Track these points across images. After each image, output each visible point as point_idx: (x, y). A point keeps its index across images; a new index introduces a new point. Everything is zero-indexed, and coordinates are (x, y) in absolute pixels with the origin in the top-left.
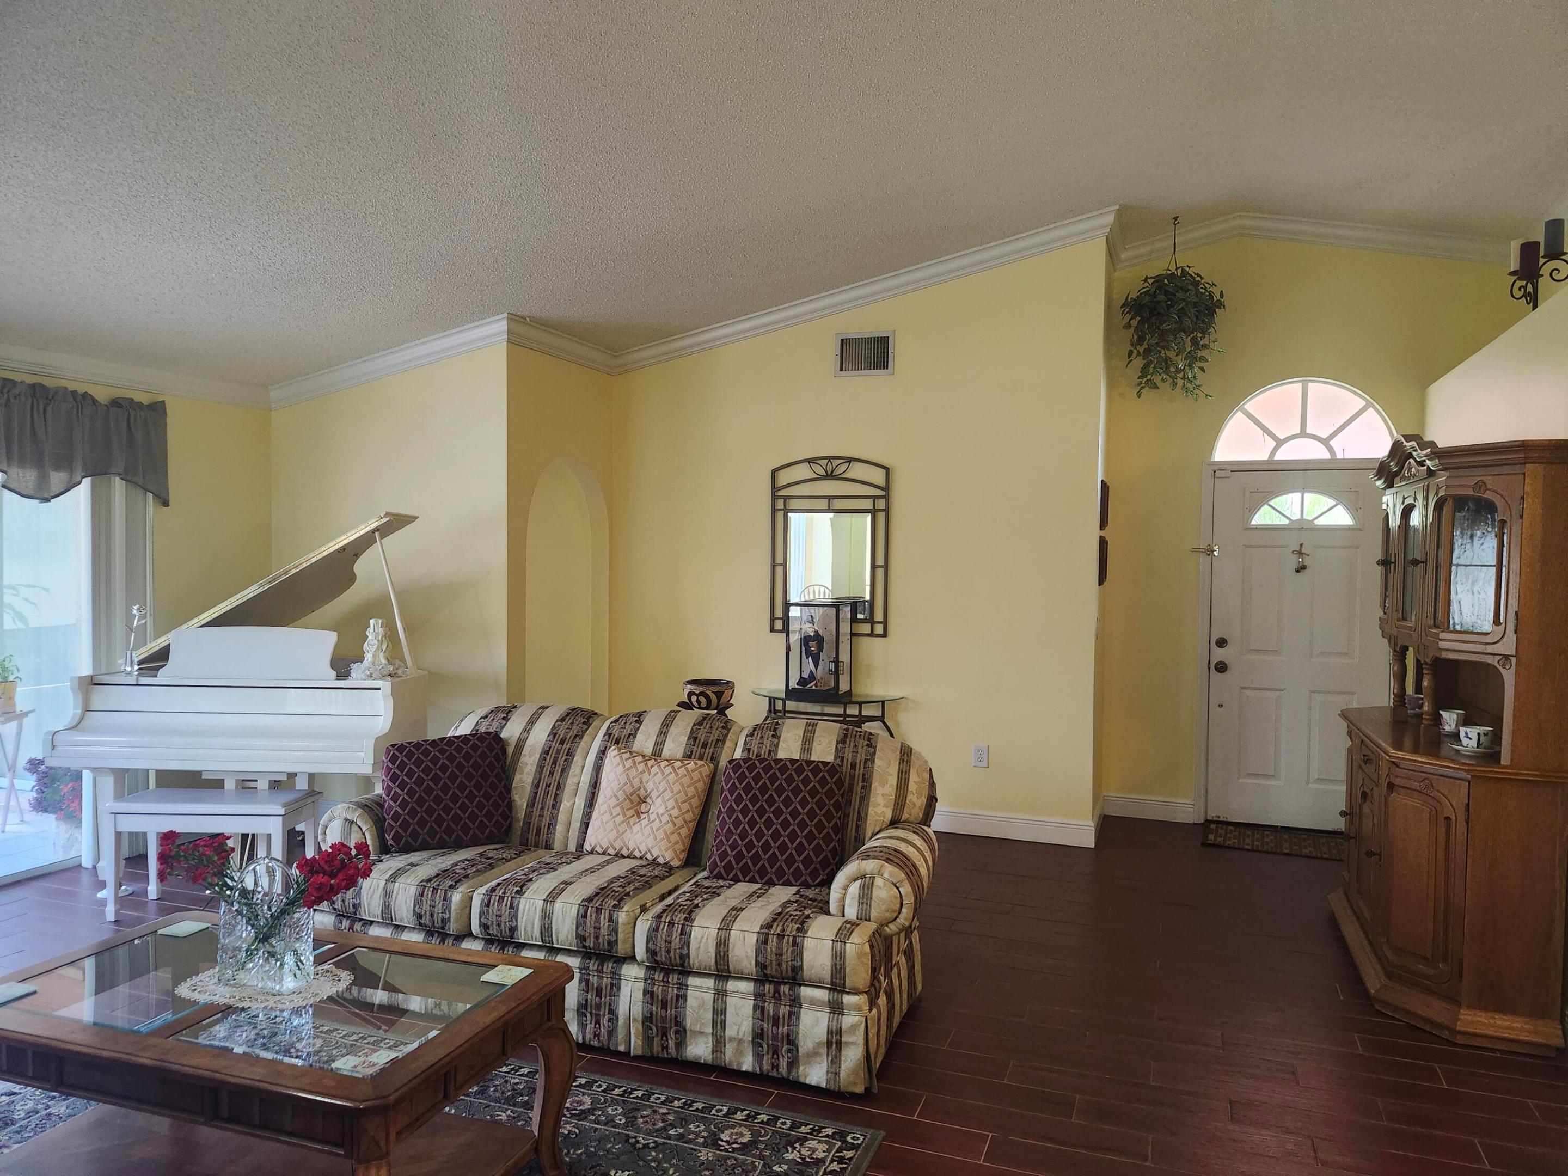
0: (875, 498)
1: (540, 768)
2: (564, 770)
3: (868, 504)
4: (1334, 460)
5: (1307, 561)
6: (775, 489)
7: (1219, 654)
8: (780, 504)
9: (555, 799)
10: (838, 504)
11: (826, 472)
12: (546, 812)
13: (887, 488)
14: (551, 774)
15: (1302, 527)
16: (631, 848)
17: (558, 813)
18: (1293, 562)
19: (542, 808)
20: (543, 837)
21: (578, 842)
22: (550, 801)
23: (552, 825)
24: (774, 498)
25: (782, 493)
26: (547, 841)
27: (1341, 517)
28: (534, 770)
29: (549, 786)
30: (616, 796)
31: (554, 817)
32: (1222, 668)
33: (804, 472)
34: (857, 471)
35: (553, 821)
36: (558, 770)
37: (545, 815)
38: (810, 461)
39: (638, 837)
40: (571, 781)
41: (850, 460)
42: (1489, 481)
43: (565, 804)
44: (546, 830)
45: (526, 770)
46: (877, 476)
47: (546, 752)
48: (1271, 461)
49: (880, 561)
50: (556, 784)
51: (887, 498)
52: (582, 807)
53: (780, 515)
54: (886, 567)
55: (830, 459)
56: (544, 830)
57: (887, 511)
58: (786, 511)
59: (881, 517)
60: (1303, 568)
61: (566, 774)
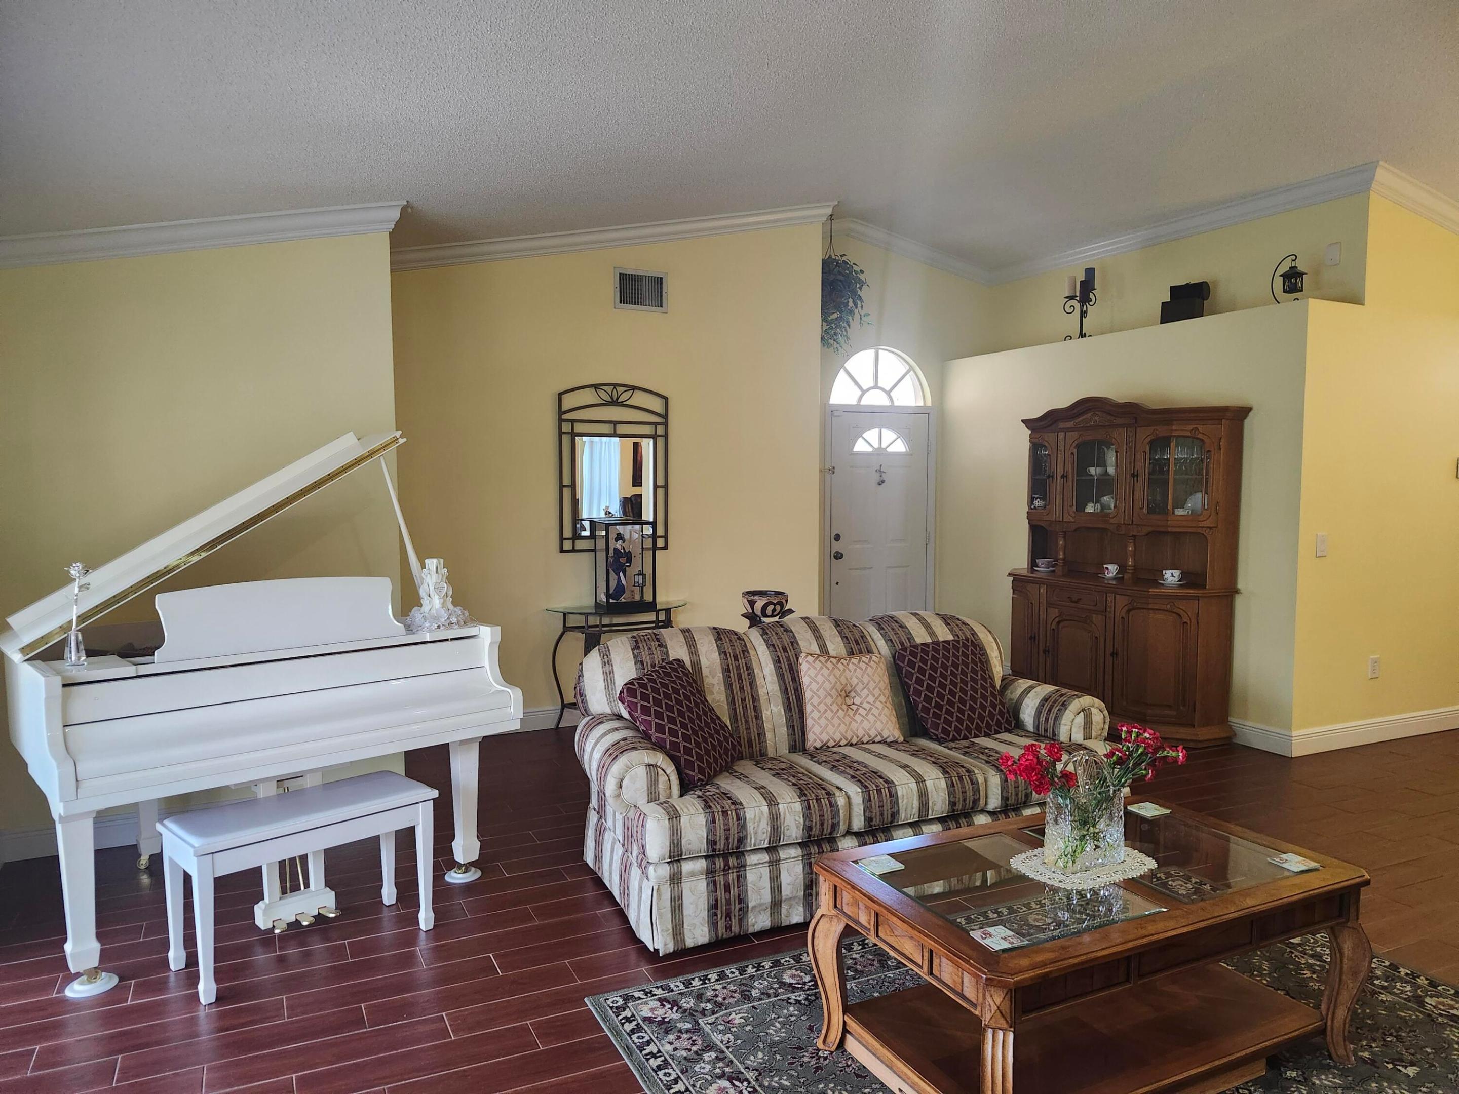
0: (656, 424)
1: (729, 686)
2: (752, 683)
3: (648, 430)
4: (892, 406)
5: (884, 477)
6: (561, 412)
7: (837, 546)
8: (566, 427)
9: (755, 711)
10: (622, 429)
11: (612, 398)
12: (751, 724)
13: (665, 416)
14: (742, 689)
15: (880, 452)
16: (860, 736)
17: (763, 723)
18: (876, 477)
19: (747, 721)
20: (756, 748)
21: (789, 744)
22: (751, 713)
23: (761, 734)
24: (561, 421)
25: (565, 417)
26: (760, 750)
27: (900, 447)
28: (723, 688)
29: (745, 701)
30: (830, 695)
31: (761, 728)
32: (838, 556)
33: (589, 397)
34: (639, 399)
35: (761, 731)
36: (746, 684)
37: (751, 727)
38: (596, 387)
39: (866, 725)
40: (762, 692)
41: (633, 388)
42: (1200, 428)
43: (766, 714)
44: (757, 742)
45: (716, 689)
46: (656, 405)
47: (726, 670)
48: (858, 405)
49: (660, 482)
50: (750, 697)
51: (666, 424)
52: (783, 713)
53: (566, 439)
54: (666, 487)
55: (615, 386)
56: (755, 740)
57: (666, 436)
58: (574, 435)
59: (660, 441)
60: (883, 482)
61: (755, 687)
